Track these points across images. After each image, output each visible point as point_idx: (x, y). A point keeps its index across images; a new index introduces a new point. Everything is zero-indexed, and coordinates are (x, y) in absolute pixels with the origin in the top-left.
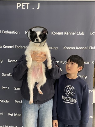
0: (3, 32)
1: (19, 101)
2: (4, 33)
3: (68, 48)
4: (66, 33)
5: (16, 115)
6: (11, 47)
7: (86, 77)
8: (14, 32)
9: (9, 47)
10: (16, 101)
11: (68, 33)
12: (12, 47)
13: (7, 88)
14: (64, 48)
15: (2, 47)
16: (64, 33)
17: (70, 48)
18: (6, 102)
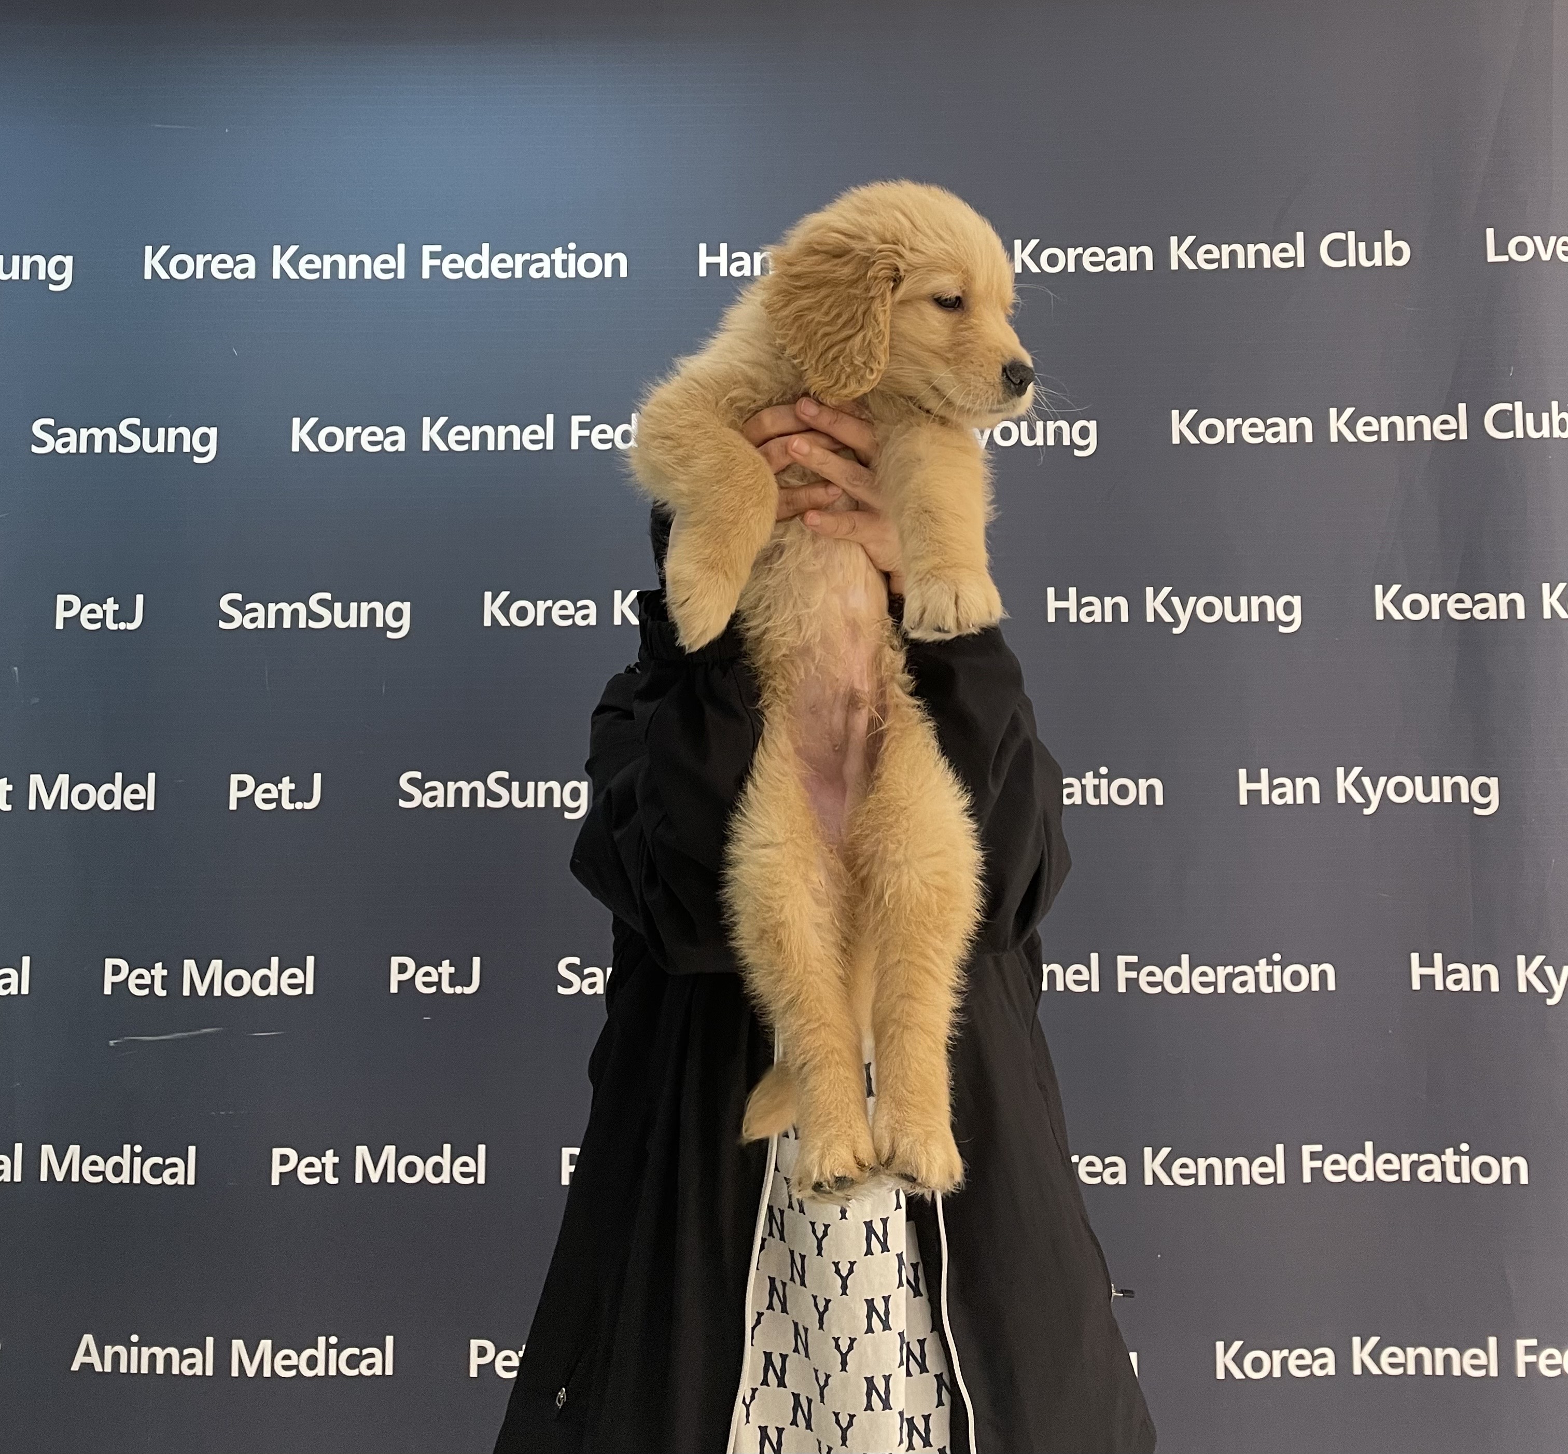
0: (427, 263)
3: (1226, 430)
4: (1192, 253)
6: (523, 440)
7: (1484, 790)
9: (495, 439)
12: (533, 439)
13: (461, 977)
14: (1179, 426)
15: (414, 437)
16: (1162, 255)
17: (1252, 429)
18: (438, 1170)
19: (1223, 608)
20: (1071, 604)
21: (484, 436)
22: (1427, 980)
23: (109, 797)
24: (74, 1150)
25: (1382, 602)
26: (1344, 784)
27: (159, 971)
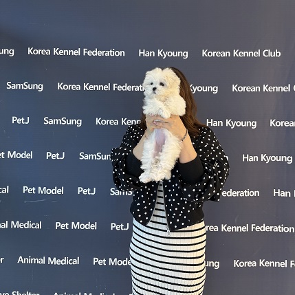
0: (85, 52)
1: (122, 225)
2: (86, 54)
3: (243, 89)
4: (238, 53)
5: (114, 262)
6: (104, 88)
7: (290, 159)
8: (110, 53)
9: (99, 88)
10: (113, 226)
11: (242, 54)
12: (106, 88)
13: (92, 191)
14: (234, 88)
15: (82, 87)
16: (232, 54)
17: (248, 89)
18: (87, 227)
19: (241, 124)
20: (211, 122)
21: (96, 87)
22: (277, 194)
23: (23, 156)
24: (18, 222)
25: (272, 123)
26: (263, 157)
27: (34, 189)
